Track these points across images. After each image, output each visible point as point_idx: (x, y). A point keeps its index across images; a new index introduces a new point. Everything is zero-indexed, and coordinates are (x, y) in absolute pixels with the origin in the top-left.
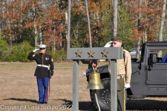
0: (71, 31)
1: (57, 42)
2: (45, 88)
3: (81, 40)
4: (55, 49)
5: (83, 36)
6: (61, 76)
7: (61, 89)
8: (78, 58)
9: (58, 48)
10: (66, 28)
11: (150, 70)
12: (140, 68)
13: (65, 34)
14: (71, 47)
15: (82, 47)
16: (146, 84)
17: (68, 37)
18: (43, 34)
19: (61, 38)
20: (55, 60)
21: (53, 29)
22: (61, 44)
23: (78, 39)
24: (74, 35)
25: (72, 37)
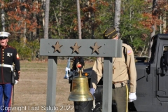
0: (51, 12)
1: (28, 29)
2: (6, 98)
3: (66, 27)
4: (25, 39)
5: (69, 21)
6: (33, 81)
7: (31, 101)
8: (56, 54)
9: (30, 38)
10: (43, 7)
11: (163, 75)
12: (148, 71)
13: (42, 17)
14: (50, 38)
15: (66, 38)
16: (157, 96)
17: (46, 22)
18: (6, 16)
19: (35, 24)
20: (25, 57)
21: (22, 8)
22: (35, 33)
23: (61, 26)
24: (54, 20)
25: (52, 22)
